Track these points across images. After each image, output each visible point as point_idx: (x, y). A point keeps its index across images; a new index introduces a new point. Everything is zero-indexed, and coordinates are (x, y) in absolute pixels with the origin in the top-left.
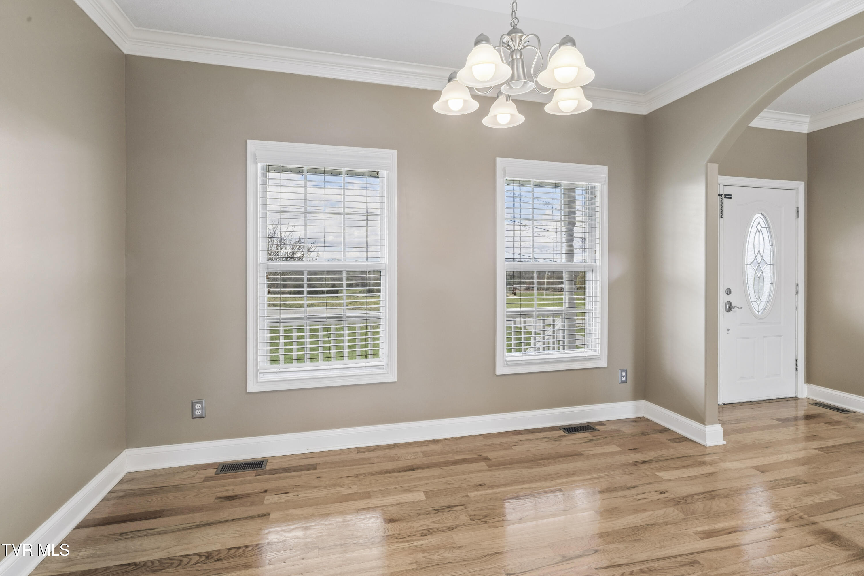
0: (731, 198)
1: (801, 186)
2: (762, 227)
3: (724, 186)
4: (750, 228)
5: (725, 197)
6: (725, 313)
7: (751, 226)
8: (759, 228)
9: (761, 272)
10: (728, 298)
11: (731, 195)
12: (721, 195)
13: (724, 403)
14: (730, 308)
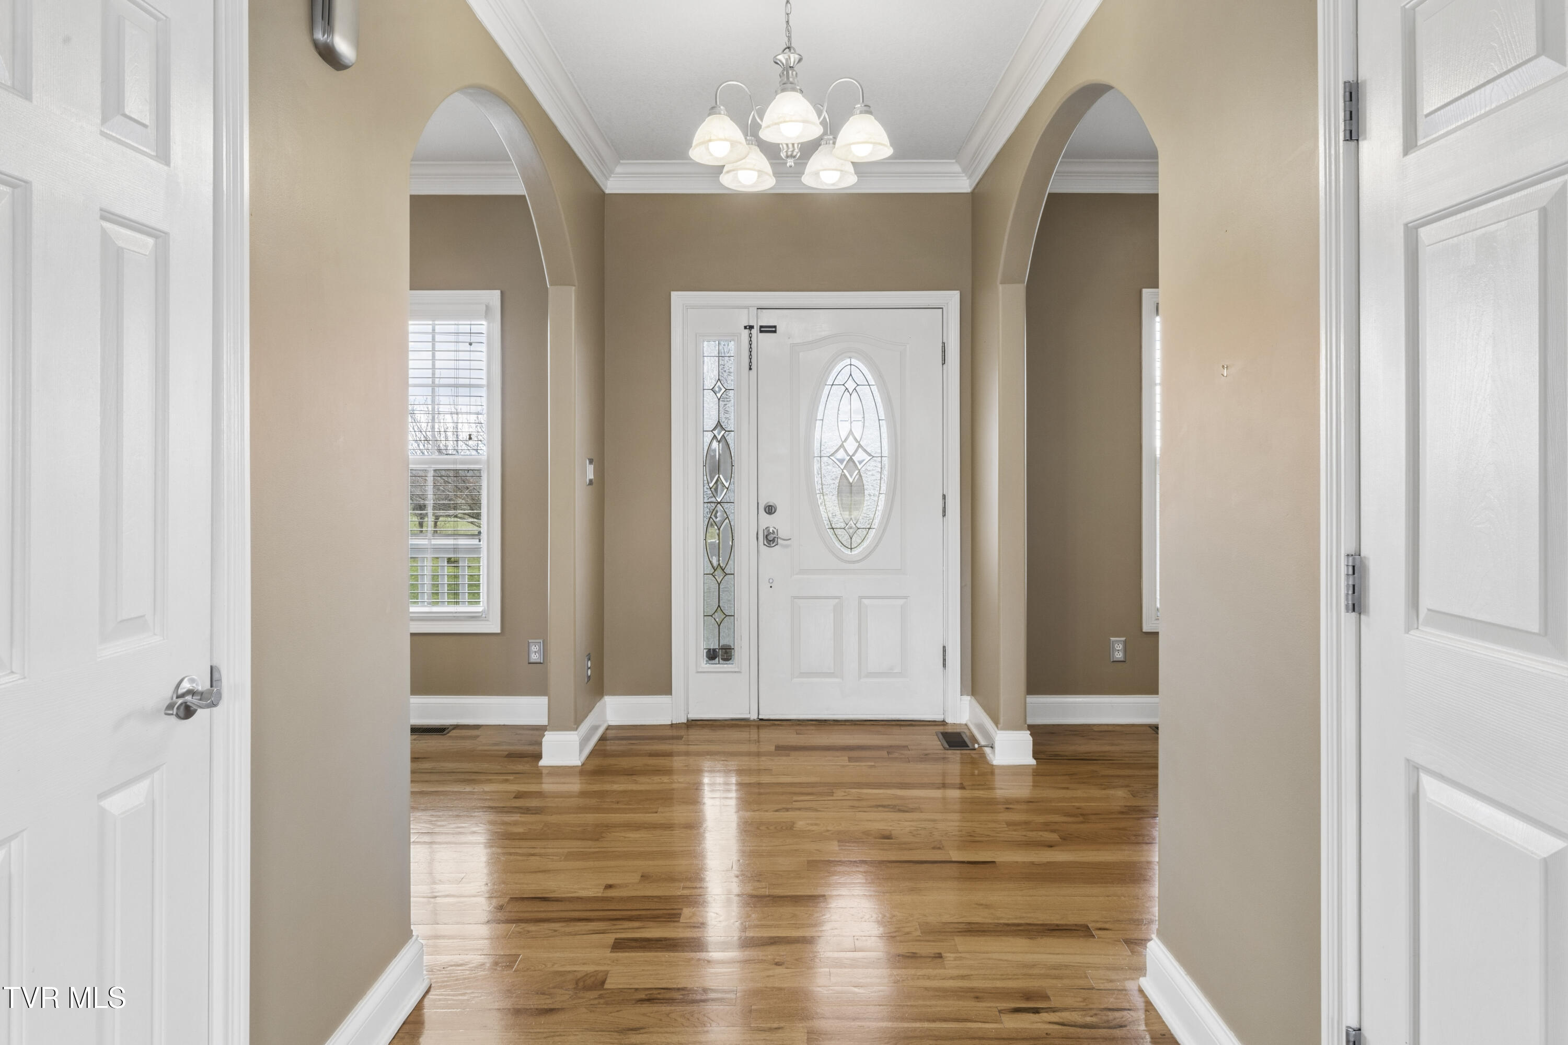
0: (775, 332)
1: (951, 299)
2: (858, 385)
3: (759, 310)
4: (827, 388)
5: (761, 332)
6: (763, 548)
7: (830, 382)
8: (851, 385)
9: (857, 471)
10: (767, 521)
11: (775, 327)
12: (751, 327)
13: (761, 717)
14: (770, 539)
